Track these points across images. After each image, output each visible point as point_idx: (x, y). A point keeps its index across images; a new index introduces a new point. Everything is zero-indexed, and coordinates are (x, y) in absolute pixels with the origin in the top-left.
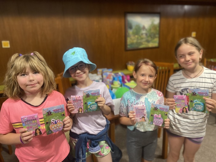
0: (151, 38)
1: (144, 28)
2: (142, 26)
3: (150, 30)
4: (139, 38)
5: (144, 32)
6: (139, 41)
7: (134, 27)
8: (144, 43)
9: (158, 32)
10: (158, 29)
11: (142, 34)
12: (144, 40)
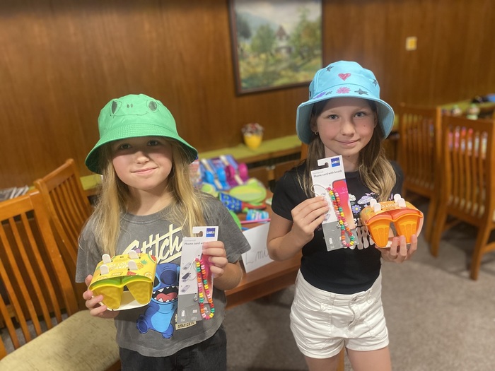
0: (303, 58)
1: (281, 33)
2: (275, 29)
3: (299, 37)
4: (272, 61)
5: (282, 43)
6: (272, 69)
7: (254, 33)
8: (283, 73)
9: (319, 42)
10: (318, 33)
11: (278, 50)
12: (284, 65)
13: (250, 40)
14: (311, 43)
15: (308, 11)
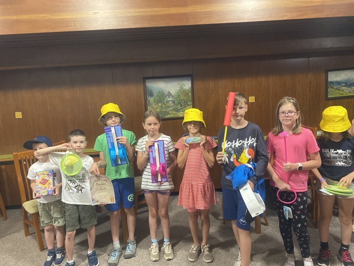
0: (182, 106)
1: (169, 94)
3: (179, 96)
4: (164, 106)
6: (164, 110)
8: (170, 112)
11: (168, 102)
13: (153, 98)
14: (186, 99)
15: (184, 85)
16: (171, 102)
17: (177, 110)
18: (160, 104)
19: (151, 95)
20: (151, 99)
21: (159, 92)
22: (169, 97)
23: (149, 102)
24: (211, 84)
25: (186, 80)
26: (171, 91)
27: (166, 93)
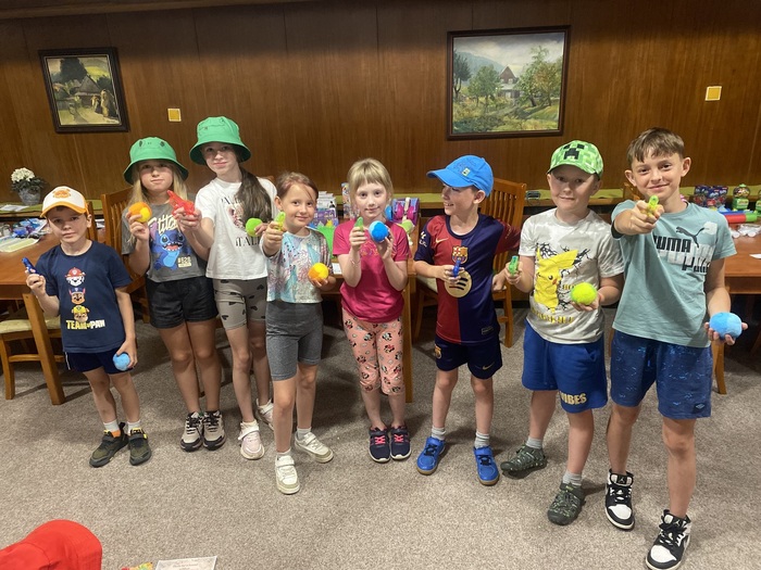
0: (534, 105)
1: (508, 75)
3: (529, 79)
5: (508, 87)
6: (491, 113)
7: (473, 74)
8: (506, 119)
9: (558, 87)
10: (558, 76)
11: (501, 94)
13: (468, 82)
14: (546, 88)
15: (546, 51)
16: (509, 94)
17: (523, 115)
18: (482, 99)
19: (465, 76)
20: (463, 87)
21: (484, 69)
22: (506, 82)
23: (457, 92)
24: (613, 51)
25: (553, 39)
26: (512, 68)
27: (501, 71)
